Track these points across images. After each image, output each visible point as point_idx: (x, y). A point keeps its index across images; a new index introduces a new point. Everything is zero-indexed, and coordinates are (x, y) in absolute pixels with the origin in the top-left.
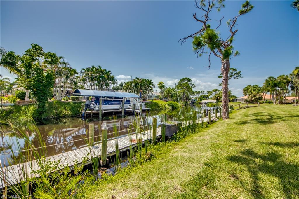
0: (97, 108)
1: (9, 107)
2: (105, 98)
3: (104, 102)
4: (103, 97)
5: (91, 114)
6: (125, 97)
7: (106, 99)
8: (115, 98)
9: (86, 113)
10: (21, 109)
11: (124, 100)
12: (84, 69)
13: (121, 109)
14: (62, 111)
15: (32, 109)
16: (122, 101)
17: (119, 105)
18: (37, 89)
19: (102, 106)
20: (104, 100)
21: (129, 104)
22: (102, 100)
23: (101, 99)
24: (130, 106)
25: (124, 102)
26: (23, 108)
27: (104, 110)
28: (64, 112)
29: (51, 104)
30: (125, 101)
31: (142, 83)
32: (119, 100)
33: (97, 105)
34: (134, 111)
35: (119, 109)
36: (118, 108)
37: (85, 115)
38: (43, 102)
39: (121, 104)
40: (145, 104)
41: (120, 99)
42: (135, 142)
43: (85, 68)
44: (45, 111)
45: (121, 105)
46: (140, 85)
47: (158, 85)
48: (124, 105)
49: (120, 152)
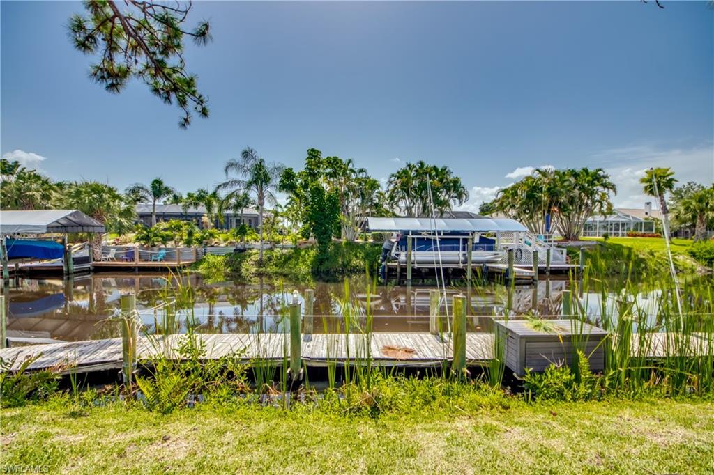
0: (403, 257)
1: (289, 250)
2: (420, 234)
3: (418, 245)
4: (415, 233)
5: (399, 270)
6: (473, 232)
7: (423, 237)
8: (444, 234)
9: (388, 266)
10: (300, 255)
11: (473, 239)
12: (393, 175)
13: (465, 262)
14: (350, 261)
15: (312, 253)
16: (465, 241)
17: (458, 252)
18: (316, 222)
19: (413, 253)
20: (418, 239)
21: (491, 249)
22: (413, 239)
23: (410, 236)
24: (496, 254)
25: (473, 243)
26: (303, 253)
27: (418, 263)
28: (355, 262)
29: (337, 246)
30: (477, 240)
31: (559, 184)
32: (459, 239)
33: (402, 250)
34: (507, 270)
35: (459, 263)
36: (456, 259)
37: (386, 270)
38: (325, 244)
39: (464, 249)
40: (565, 250)
41: (461, 237)
42: (387, 354)
43: (395, 173)
44: (327, 259)
45: (464, 252)
46: (549, 190)
47: (643, 181)
48: (473, 252)
49: (338, 364)
